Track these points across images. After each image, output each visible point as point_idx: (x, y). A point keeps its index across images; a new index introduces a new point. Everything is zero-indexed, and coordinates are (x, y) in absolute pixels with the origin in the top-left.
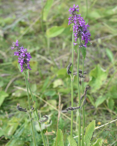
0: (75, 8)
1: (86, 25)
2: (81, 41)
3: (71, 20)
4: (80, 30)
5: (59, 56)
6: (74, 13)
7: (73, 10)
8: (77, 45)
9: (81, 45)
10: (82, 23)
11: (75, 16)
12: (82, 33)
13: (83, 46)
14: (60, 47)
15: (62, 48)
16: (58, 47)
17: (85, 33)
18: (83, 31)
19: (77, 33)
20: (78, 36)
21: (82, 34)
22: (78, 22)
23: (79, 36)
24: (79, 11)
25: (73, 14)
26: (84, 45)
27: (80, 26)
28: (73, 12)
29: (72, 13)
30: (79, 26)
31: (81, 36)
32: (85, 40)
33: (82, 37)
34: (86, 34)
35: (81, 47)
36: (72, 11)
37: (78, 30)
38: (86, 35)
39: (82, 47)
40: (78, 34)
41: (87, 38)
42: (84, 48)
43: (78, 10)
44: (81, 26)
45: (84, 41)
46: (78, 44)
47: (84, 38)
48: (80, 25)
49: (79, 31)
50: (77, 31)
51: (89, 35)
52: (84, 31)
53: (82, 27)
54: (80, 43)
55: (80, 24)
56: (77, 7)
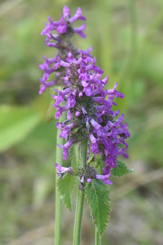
0: (71, 20)
1: (111, 90)
2: (86, 158)
3: (53, 71)
4: (84, 112)
5: (17, 236)
6: (65, 44)
7: (61, 28)
8: (70, 173)
9: (89, 173)
10: (93, 82)
11: (70, 54)
12: (93, 122)
13: (97, 180)
14: (22, 199)
15: (30, 202)
16: (14, 197)
17: (103, 124)
18: (94, 117)
19: (70, 125)
20: (73, 136)
21: (92, 129)
22: (75, 79)
23: (78, 134)
24: (84, 32)
25: (62, 48)
26: (99, 176)
27: (84, 94)
28: (59, 40)
29: (54, 43)
30: (80, 94)
31: (88, 139)
32: (107, 153)
33: (93, 139)
34: (107, 128)
35: (87, 184)
36: (55, 35)
37: (73, 110)
38: (109, 134)
39: (93, 182)
40: (75, 127)
41: (114, 146)
42: (102, 189)
43: (79, 28)
44: (89, 92)
45: (99, 156)
46: (75, 171)
47: (101, 146)
48: (81, 88)
49: (77, 113)
50: (69, 117)
51: (124, 135)
52: (99, 115)
53: (90, 98)
54: (82, 166)
55: (84, 84)
56: (76, 16)
